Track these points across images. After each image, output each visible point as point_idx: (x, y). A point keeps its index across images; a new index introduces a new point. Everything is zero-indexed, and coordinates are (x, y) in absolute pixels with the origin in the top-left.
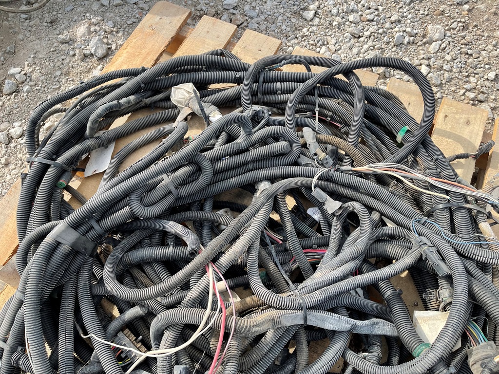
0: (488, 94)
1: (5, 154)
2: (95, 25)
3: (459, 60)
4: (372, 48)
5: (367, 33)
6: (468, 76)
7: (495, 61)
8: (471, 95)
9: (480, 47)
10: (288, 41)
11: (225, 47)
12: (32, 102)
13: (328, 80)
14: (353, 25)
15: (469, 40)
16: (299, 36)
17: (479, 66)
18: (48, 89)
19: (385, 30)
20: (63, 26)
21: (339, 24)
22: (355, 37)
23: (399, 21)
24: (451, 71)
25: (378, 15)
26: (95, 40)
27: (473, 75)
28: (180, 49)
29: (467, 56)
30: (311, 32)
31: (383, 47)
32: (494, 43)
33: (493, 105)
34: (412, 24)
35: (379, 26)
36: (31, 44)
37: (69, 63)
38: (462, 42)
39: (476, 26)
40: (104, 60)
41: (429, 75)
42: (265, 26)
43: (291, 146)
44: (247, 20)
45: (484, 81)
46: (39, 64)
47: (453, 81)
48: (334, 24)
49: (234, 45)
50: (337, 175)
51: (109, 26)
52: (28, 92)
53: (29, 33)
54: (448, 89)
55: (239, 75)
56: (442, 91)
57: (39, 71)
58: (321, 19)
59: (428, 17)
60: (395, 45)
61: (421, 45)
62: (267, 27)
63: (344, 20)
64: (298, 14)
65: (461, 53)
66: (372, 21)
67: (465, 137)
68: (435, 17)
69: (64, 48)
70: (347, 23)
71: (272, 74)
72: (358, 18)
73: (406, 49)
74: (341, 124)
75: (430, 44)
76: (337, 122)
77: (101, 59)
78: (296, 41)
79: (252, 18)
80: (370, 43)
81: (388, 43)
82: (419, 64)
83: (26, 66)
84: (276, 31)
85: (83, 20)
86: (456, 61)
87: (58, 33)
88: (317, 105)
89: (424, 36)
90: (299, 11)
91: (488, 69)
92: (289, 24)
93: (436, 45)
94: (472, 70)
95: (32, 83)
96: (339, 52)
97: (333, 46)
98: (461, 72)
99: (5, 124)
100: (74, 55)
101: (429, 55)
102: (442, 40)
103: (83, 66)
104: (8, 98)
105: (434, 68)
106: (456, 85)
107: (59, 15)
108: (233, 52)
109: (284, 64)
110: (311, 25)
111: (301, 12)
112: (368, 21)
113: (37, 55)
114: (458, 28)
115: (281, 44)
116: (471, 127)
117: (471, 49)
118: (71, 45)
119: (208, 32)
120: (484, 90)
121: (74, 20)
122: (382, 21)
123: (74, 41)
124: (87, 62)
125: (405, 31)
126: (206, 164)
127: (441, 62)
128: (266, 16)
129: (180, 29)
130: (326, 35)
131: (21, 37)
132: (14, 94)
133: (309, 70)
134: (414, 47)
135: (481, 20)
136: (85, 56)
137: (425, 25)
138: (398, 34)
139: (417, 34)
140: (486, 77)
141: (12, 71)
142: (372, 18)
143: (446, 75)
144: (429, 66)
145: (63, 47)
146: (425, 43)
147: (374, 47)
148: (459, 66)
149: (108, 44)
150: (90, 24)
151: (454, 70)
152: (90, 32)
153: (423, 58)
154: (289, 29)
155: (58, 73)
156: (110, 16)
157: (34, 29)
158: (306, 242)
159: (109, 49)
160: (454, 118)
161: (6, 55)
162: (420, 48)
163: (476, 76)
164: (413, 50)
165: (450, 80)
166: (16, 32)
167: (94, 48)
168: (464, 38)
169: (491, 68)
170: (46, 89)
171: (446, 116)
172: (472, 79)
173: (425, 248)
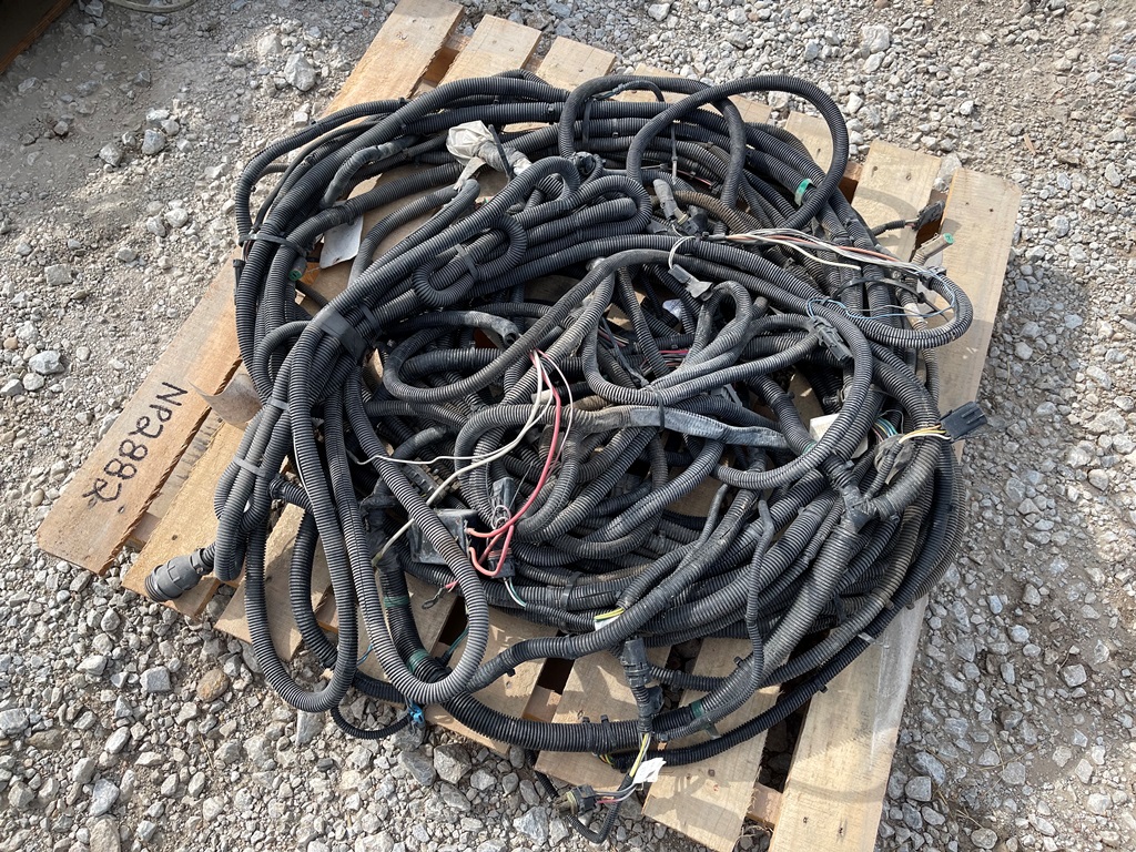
0: (959, 138)
1: (162, 253)
2: (289, 34)
3: (912, 83)
4: (767, 66)
5: (758, 42)
6: (927, 110)
7: (974, 84)
8: (930, 141)
9: (951, 60)
10: (625, 57)
11: (524, 67)
12: (195, 168)
13: (689, 113)
14: (735, 27)
15: (931, 49)
16: (644, 48)
17: (946, 93)
18: (220, 144)
19: (789, 35)
20: (231, 37)
21: (712, 27)
22: (739, 49)
23: (814, 20)
24: (899, 102)
25: (778, 10)
26: (293, 60)
27: (936, 107)
28: (450, 71)
29: (927, 76)
30: (663, 41)
31: (785, 65)
32: (975, 52)
33: (964, 156)
34: (836, 23)
35: (779, 28)
36: (178, 68)
37: (250, 101)
38: (919, 52)
39: (946, 24)
40: (311, 96)
41: (862, 109)
42: (585, 32)
43: (638, 206)
44: (553, 22)
45: (953, 117)
46: (198, 104)
47: (902, 119)
48: (702, 27)
49: (538, 64)
50: (704, 245)
51: (312, 36)
52: (187, 150)
53: (172, 49)
54: (892, 133)
55: (552, 107)
56: (882, 136)
57: (200, 115)
58: (680, 17)
59: (864, 11)
60: (805, 62)
61: (850, 61)
62: (588, 33)
63: (720, 18)
64: (639, 10)
65: (917, 72)
66: (768, 19)
67: (903, 198)
68: (876, 10)
69: (238, 76)
70: (724, 25)
71: (604, 105)
72: (744, 15)
73: (824, 67)
74: (712, 181)
75: (866, 58)
76: (705, 178)
77: (305, 93)
78: (638, 56)
79: (562, 18)
80: (764, 58)
81: (794, 58)
82: (846, 91)
83: (175, 108)
84: (604, 40)
85: (266, 25)
86: (907, 86)
87: (225, 48)
88: (674, 152)
89: (855, 45)
90: (643, 5)
91: (962, 96)
92: (625, 27)
93: (875, 59)
94: (933, 99)
95: (193, 136)
96: (712, 74)
97: (701, 64)
98: (915, 104)
99: (154, 203)
100: (258, 87)
101: (862, 76)
102: (885, 51)
103: (276, 106)
104: (153, 160)
105: (870, 98)
106: (907, 126)
107: (222, 17)
108: (537, 74)
109: (622, 90)
110: (663, 29)
111: (646, 7)
112: (761, 19)
113: (191, 87)
114: (914, 29)
115: (614, 60)
116: (913, 183)
117: (934, 64)
118: (250, 69)
119: (494, 42)
120: (952, 131)
121: (249, 25)
122: (783, 20)
123: (255, 63)
124: (281, 99)
125: (823, 36)
126: (517, 229)
127: (883, 88)
128: (586, 14)
129: (449, 37)
130: (689, 46)
131: (158, 55)
132: (163, 154)
133: (661, 98)
134: (839, 63)
135: (956, 14)
136: (278, 89)
137: (858, 25)
138: (811, 41)
139: (843, 41)
140: (956, 110)
141: (153, 115)
142: (767, 15)
143: (891, 109)
144: (861, 94)
145: (237, 73)
146: (856, 57)
147: (770, 64)
148: (912, 94)
149: (315, 67)
150: (279, 33)
151: (904, 100)
152: (280, 47)
153: (853, 82)
154: (625, 36)
155: (234, 118)
156: (313, 18)
157: (179, 41)
158: (662, 341)
159: (318, 75)
160: (888, 171)
161: (135, 88)
162: (849, 65)
163: (941, 109)
164: (836, 69)
165: (897, 118)
166: (148, 48)
167: (293, 74)
168: (924, 46)
169: (966, 95)
170: (216, 146)
171: (875, 168)
172: (934, 115)
173: (821, 328)
